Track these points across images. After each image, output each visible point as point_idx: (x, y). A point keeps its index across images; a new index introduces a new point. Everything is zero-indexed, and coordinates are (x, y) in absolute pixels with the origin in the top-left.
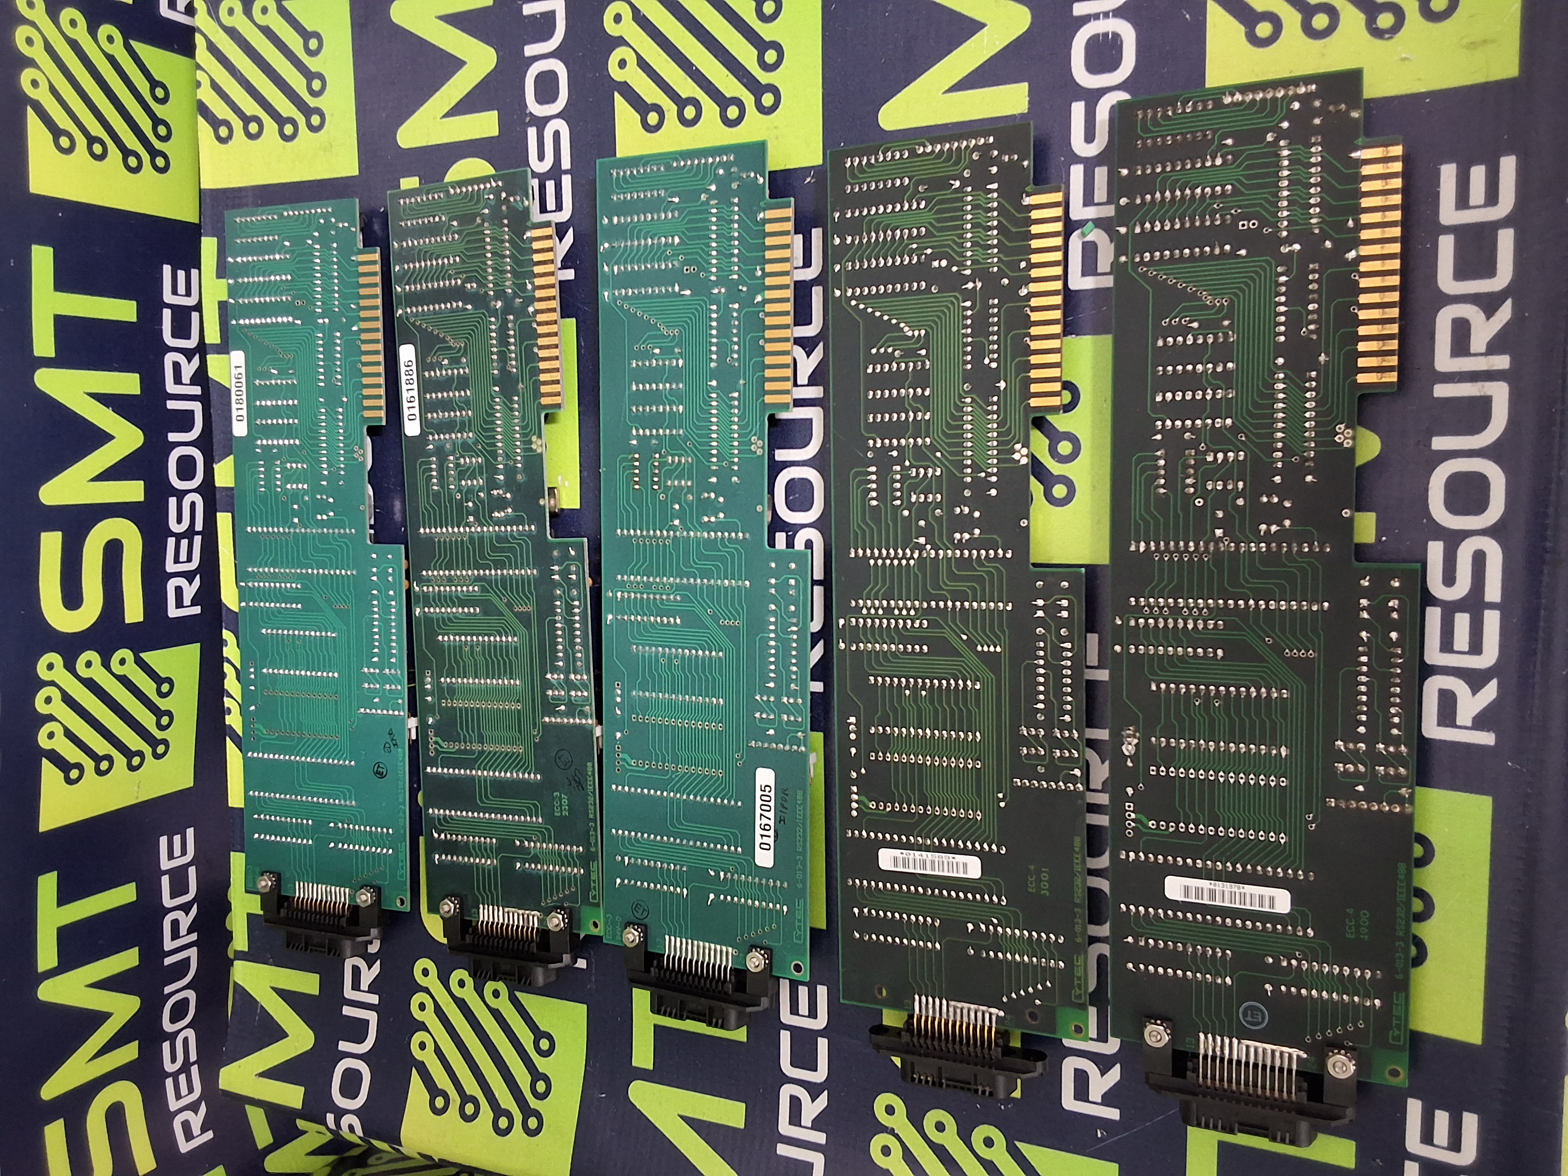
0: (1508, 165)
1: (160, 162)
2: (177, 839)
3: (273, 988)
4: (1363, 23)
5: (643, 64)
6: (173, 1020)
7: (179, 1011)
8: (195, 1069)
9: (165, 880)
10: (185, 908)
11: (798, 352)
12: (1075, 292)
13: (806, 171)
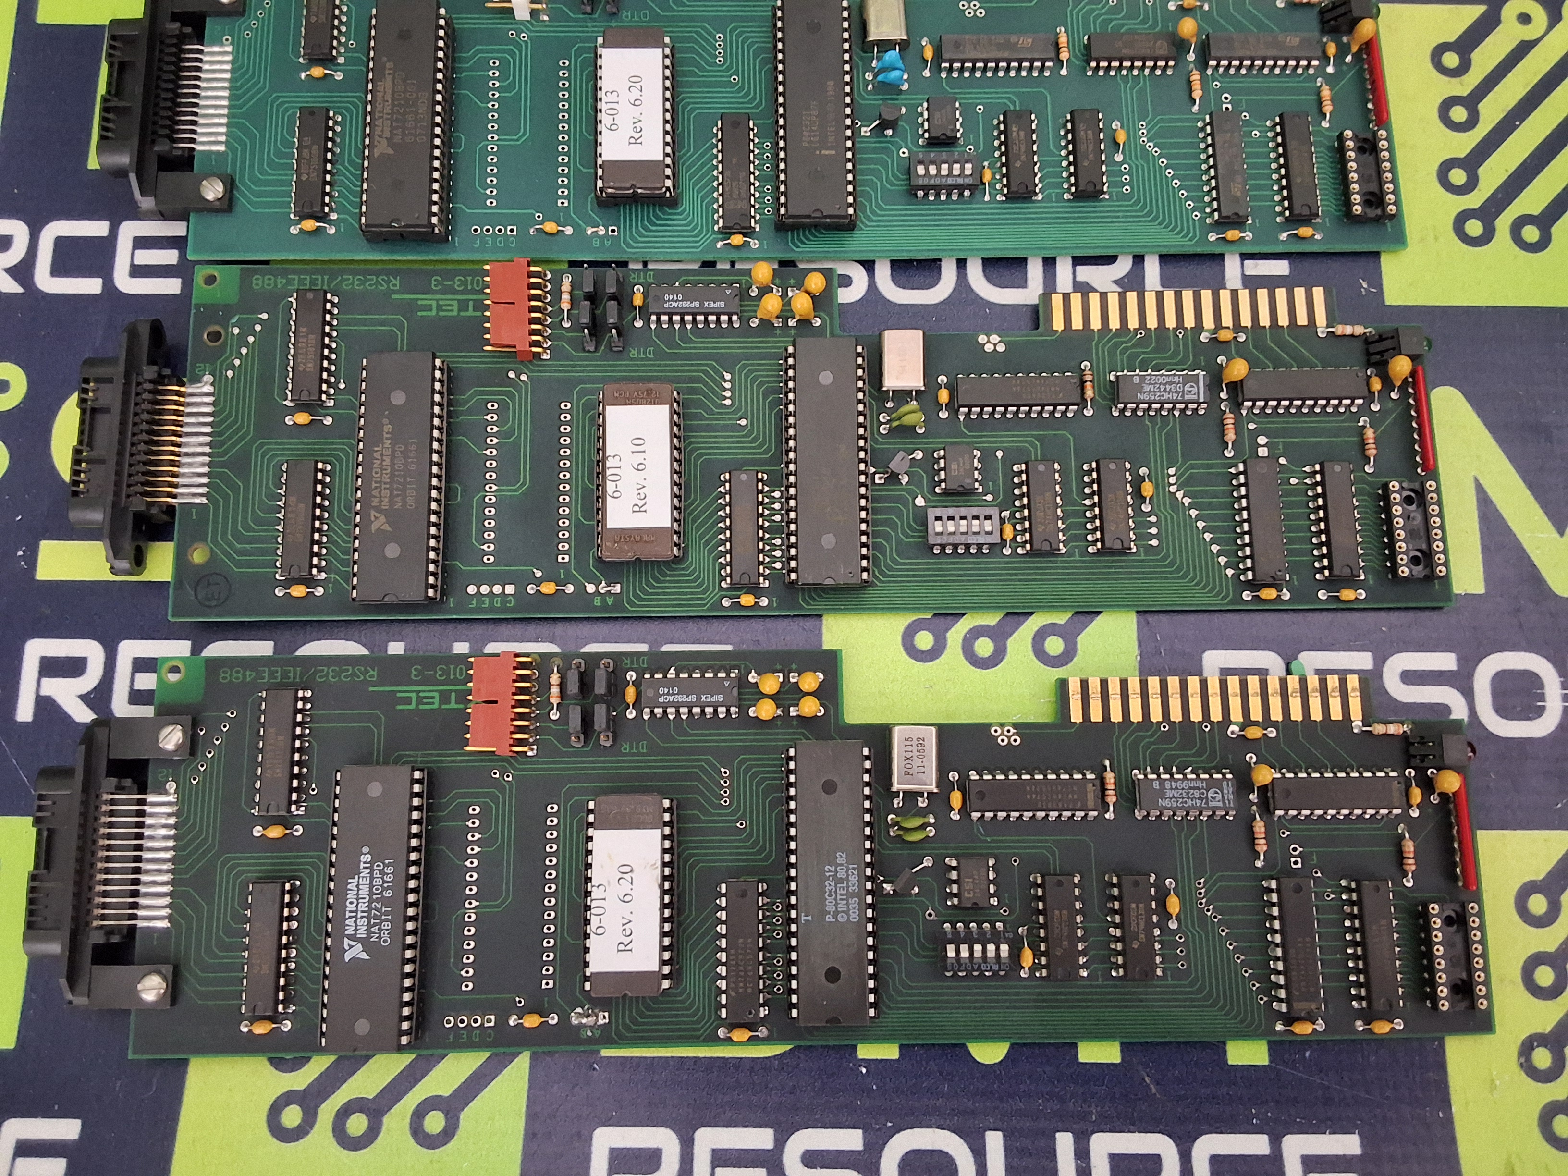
4: (1539, 1030)
5: (1524, 49)
11: (1123, 266)
12: (1200, 661)
13: (1377, 281)
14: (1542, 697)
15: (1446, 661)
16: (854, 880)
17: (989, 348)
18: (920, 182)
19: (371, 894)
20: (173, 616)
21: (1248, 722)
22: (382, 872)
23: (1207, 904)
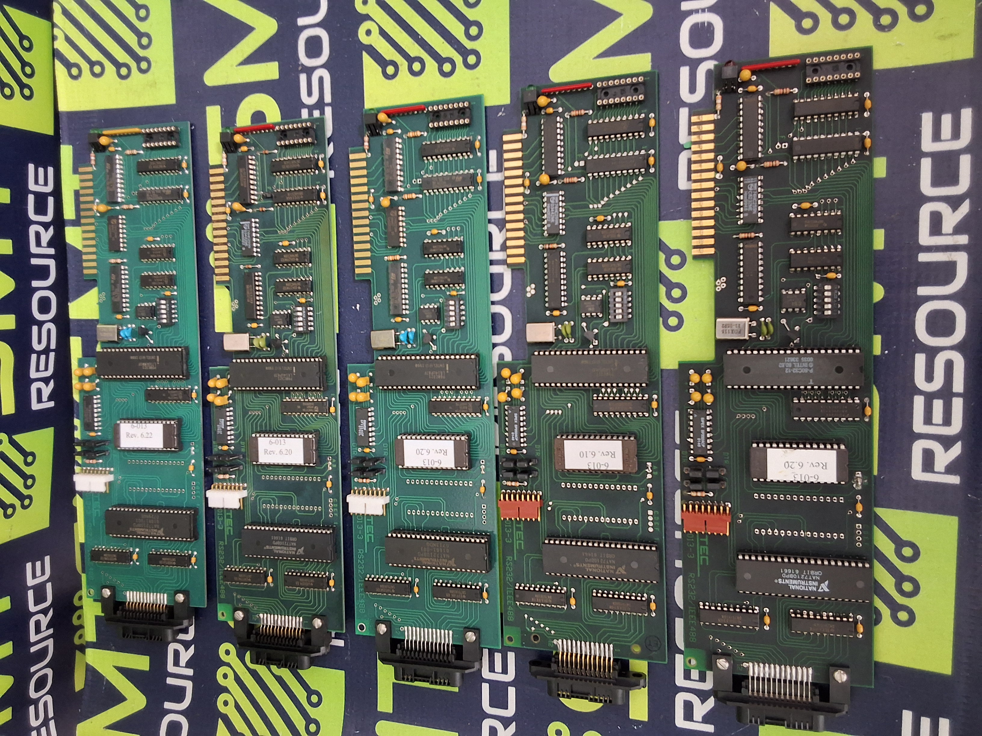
0: (967, 114)
1: (27, 92)
2: (38, 564)
3: (115, 667)
4: (871, 21)
5: (383, 33)
6: (37, 690)
7: (41, 684)
8: (52, 724)
9: (30, 593)
10: (44, 612)
11: (493, 228)
12: (683, 191)
13: (498, 108)
14: (703, 23)
15: (684, 72)
16: (793, 359)
17: (533, 292)
18: (458, 324)
19: (797, 579)
20: (665, 661)
21: (715, 170)
22: (787, 574)
23: (805, 188)
